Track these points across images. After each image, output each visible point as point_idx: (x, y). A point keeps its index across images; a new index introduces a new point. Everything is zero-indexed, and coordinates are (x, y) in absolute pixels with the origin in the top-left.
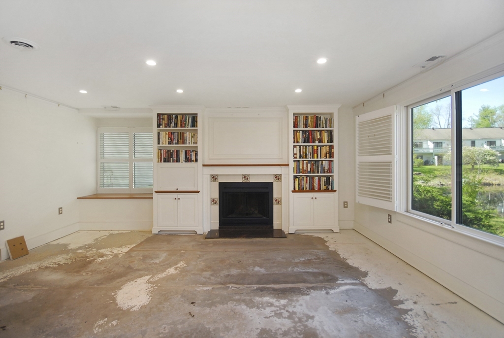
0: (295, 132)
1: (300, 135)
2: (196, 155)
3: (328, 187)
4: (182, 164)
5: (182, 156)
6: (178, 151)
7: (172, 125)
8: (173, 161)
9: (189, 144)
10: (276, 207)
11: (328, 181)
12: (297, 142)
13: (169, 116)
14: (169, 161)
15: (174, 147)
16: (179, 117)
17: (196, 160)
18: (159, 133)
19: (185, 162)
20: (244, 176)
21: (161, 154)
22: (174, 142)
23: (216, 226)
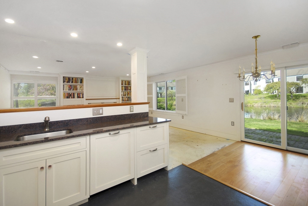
0: (122, 87)
1: (124, 88)
2: (83, 95)
5: (76, 96)
6: (74, 94)
7: (71, 82)
8: (71, 98)
9: (79, 90)
12: (123, 90)
13: (69, 78)
14: (69, 98)
15: (71, 92)
16: (74, 79)
17: (83, 97)
18: (64, 85)
19: (77, 98)
20: (102, 103)
21: (65, 95)
22: (71, 89)
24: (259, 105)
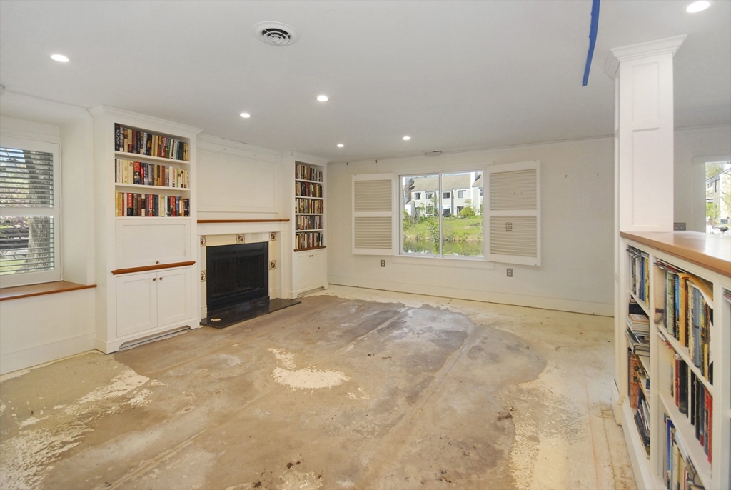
0: (296, 182)
1: (300, 186)
2: (187, 203)
4: (163, 219)
5: (163, 205)
6: (155, 198)
7: (143, 150)
8: (147, 214)
9: (173, 187)
10: (271, 273)
11: (320, 238)
12: (298, 195)
13: (137, 133)
14: (139, 214)
15: (145, 189)
16: (155, 139)
17: (187, 213)
18: (116, 160)
19: (169, 215)
20: (239, 236)
21: (123, 200)
22: (146, 180)
23: (205, 313)
24: (475, 239)
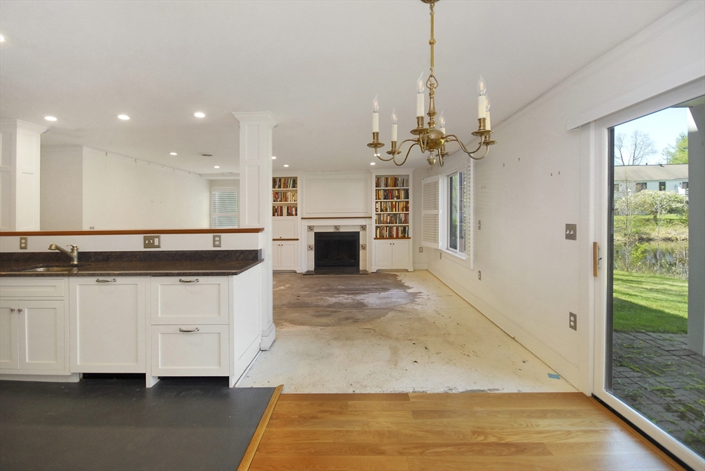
0: (377, 191)
1: (381, 193)
2: (296, 210)
3: (404, 234)
4: (285, 217)
5: (285, 211)
6: (281, 207)
7: (277, 186)
8: (278, 215)
9: (290, 202)
10: (361, 252)
11: (404, 230)
12: (379, 199)
15: (278, 204)
16: (282, 181)
17: (296, 215)
19: (288, 216)
20: (336, 227)
22: (278, 200)
23: (312, 268)
